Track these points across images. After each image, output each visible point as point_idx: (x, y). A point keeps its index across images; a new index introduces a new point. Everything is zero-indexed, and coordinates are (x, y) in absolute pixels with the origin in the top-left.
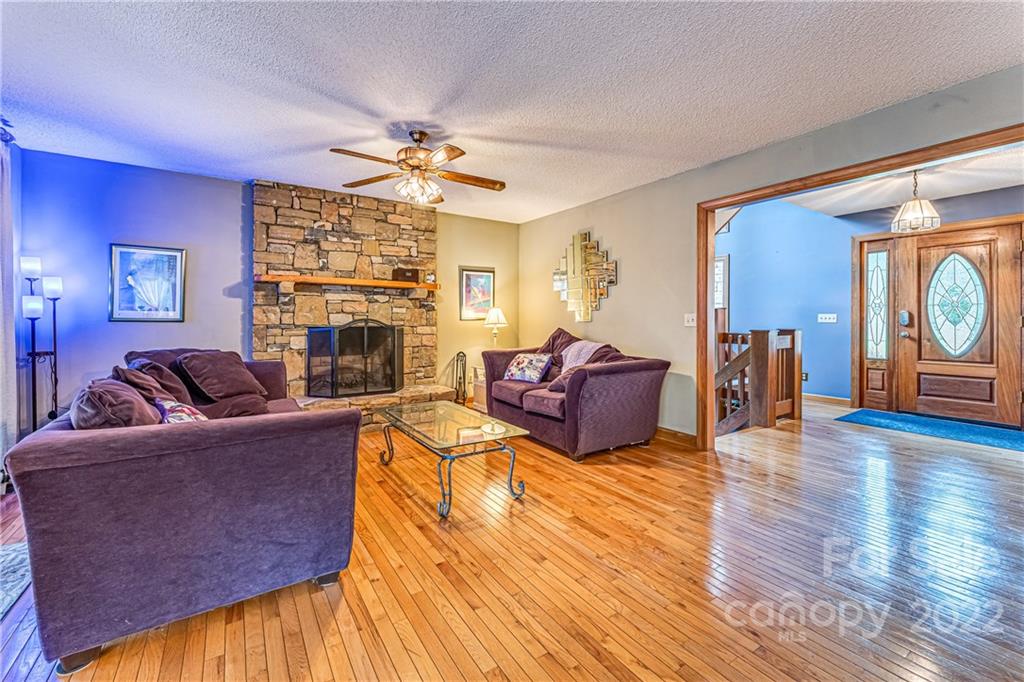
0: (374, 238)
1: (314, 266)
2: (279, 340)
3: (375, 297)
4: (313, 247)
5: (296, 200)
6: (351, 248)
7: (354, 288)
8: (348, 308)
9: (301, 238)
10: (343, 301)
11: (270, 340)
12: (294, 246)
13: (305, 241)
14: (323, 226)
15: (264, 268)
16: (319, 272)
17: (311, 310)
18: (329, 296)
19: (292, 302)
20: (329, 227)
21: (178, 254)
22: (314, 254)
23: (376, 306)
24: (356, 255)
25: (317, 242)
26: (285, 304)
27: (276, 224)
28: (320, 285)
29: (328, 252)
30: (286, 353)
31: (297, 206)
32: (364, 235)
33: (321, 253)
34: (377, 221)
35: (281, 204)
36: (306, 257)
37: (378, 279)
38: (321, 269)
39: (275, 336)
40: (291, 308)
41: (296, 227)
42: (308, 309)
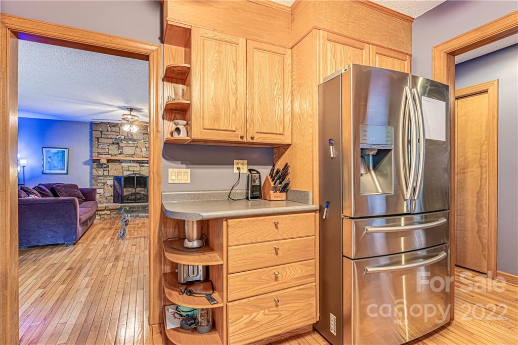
0: (142, 141)
1: (117, 153)
2: (103, 181)
3: (143, 164)
4: (116, 145)
5: (109, 128)
6: (133, 145)
7: (133, 161)
8: (131, 169)
9: (112, 142)
10: (129, 166)
11: (99, 181)
12: (108, 145)
13: (113, 143)
14: (120, 137)
15: (97, 154)
17: (115, 170)
18: (123, 164)
19: (108, 167)
20: (123, 137)
21: (66, 150)
22: (117, 149)
23: (144, 168)
24: (134, 148)
25: (118, 144)
26: (105, 167)
27: (101, 138)
28: (120, 160)
29: (122, 147)
30: (105, 186)
31: (109, 130)
32: (138, 140)
33: (119, 148)
34: (144, 134)
35: (103, 130)
36: (113, 150)
37: (144, 157)
38: (120, 154)
39: (101, 179)
40: (107, 169)
41: (109, 138)
42: (114, 169)
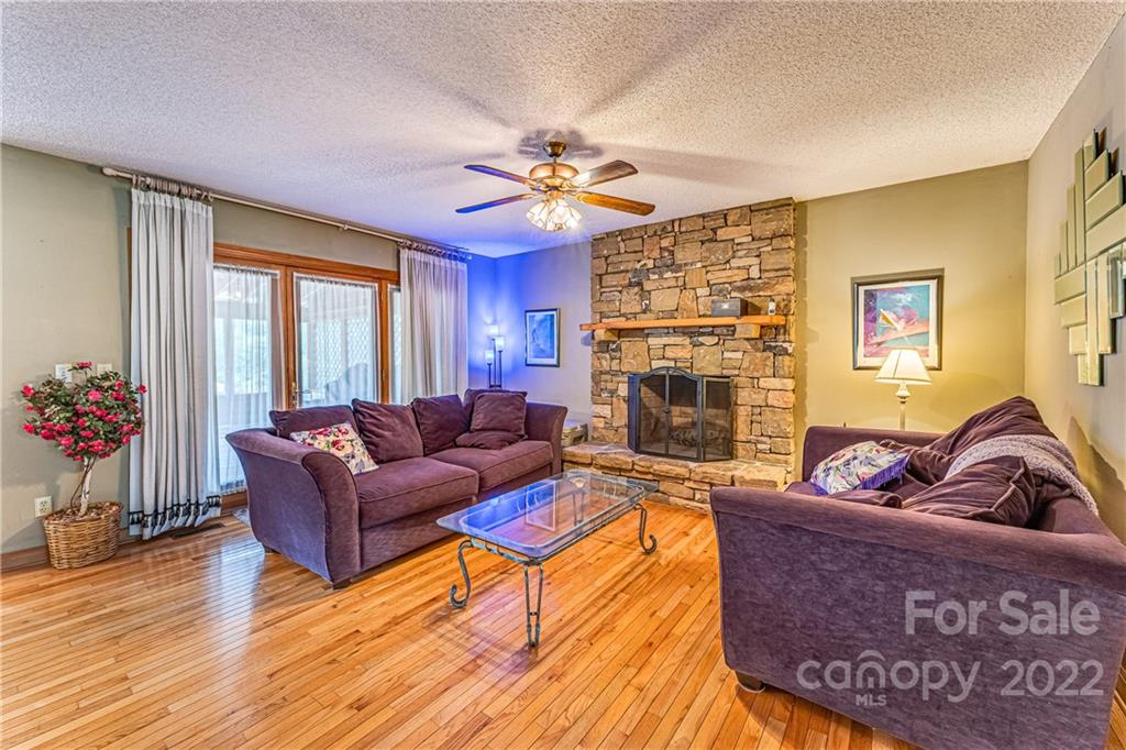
0: (699, 265)
1: (638, 309)
2: (610, 386)
3: (700, 339)
4: (636, 289)
5: (622, 245)
6: (673, 283)
7: (676, 330)
8: (669, 353)
9: (627, 281)
10: (665, 346)
11: (603, 385)
12: (620, 292)
13: (630, 285)
14: (645, 264)
15: (598, 317)
16: (642, 315)
17: (634, 356)
18: (651, 341)
19: (619, 349)
20: (650, 264)
21: (554, 313)
22: (637, 297)
23: (702, 350)
24: (678, 290)
25: (640, 284)
26: (613, 350)
27: (607, 273)
28: (643, 329)
29: (649, 292)
30: (614, 399)
31: (622, 251)
32: (686, 264)
33: (644, 294)
34: (703, 243)
35: (610, 252)
36: (630, 302)
37: (704, 316)
38: (644, 312)
39: (606, 381)
40: (618, 355)
41: (622, 272)
42: (631, 356)
